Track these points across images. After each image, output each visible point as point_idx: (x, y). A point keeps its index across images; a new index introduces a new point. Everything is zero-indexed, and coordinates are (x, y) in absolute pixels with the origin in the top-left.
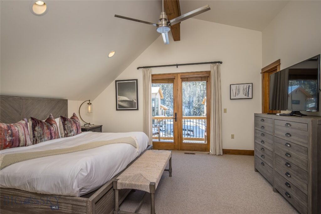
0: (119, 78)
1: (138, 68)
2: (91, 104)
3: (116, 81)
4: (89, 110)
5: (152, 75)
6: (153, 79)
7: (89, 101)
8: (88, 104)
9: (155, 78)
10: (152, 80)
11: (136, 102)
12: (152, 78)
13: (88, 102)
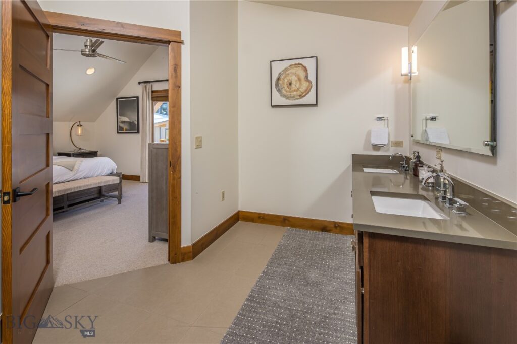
0: (121, 94)
1: (139, 83)
2: (81, 126)
3: (117, 99)
4: (80, 132)
5: (153, 92)
6: (154, 96)
7: (80, 122)
8: (78, 125)
9: (155, 95)
10: (152, 98)
11: (136, 123)
12: (152, 95)
13: (78, 124)
